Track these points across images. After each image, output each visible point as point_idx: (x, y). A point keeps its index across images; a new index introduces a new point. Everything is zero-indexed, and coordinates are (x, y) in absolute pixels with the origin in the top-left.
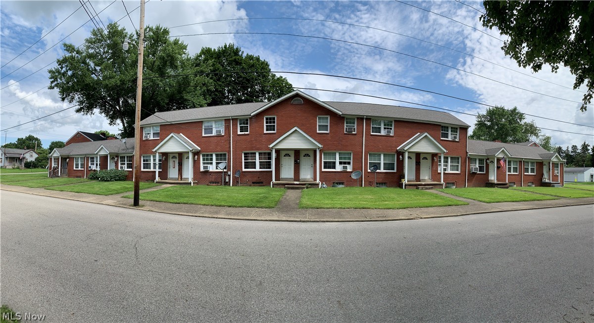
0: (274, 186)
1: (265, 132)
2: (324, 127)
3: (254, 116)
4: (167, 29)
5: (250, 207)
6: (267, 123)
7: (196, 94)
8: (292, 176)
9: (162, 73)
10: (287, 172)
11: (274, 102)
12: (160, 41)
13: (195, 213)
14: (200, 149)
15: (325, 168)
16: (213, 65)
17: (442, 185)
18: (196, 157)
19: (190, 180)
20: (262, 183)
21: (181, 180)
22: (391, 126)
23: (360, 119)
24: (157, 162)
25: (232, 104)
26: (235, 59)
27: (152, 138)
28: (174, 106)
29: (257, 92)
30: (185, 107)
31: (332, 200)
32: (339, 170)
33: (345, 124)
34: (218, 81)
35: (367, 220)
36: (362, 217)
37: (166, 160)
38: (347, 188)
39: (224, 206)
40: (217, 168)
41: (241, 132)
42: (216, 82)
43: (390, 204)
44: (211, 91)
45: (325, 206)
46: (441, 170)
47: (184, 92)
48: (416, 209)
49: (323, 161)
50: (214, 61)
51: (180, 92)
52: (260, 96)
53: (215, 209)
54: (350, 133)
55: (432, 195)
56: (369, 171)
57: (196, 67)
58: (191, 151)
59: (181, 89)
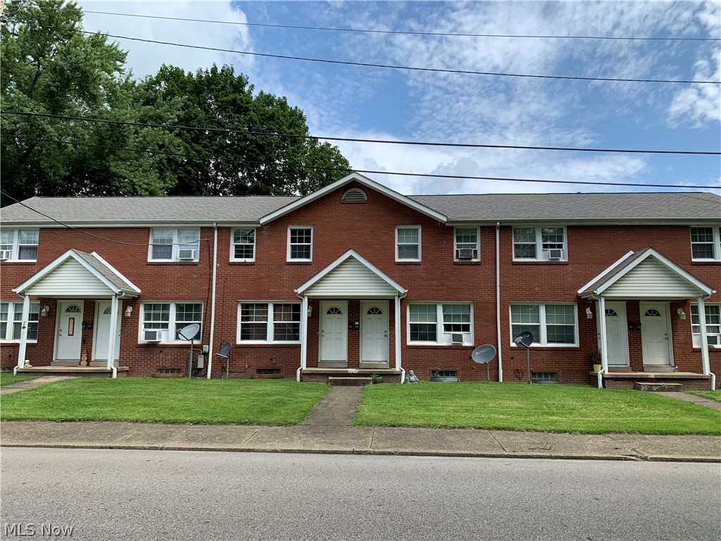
0: (305, 378)
1: (289, 259)
2: (409, 250)
3: (266, 224)
4: (77, 7)
5: (245, 424)
6: (293, 240)
7: (140, 166)
8: (344, 356)
9: (56, 106)
10: (334, 349)
11: (312, 196)
12: (58, 29)
13: (110, 440)
14: (139, 291)
15: (413, 338)
16: (185, 107)
17: (708, 380)
18: (129, 310)
19: (110, 365)
20: (278, 370)
21: (88, 365)
22: (560, 239)
23: (488, 229)
24: (25, 320)
25: (225, 194)
26: (235, 100)
27: (14, 258)
28: (85, 186)
29: (280, 174)
30: (113, 192)
31: (427, 410)
32: (445, 344)
33: (455, 243)
34: (193, 141)
35: (506, 453)
36: (494, 446)
37: (52, 315)
38: (463, 384)
39: (184, 422)
40: (177, 338)
41: (236, 257)
42: (190, 144)
43: (562, 421)
44: (176, 163)
45: (410, 422)
46: (700, 342)
47: (112, 157)
48: (631, 436)
49: (409, 322)
50: (189, 100)
51: (100, 155)
52: (285, 183)
53: (160, 429)
54: (465, 261)
55: (675, 404)
56: (513, 345)
57: (145, 104)
58: (116, 295)
59: (103, 149)
